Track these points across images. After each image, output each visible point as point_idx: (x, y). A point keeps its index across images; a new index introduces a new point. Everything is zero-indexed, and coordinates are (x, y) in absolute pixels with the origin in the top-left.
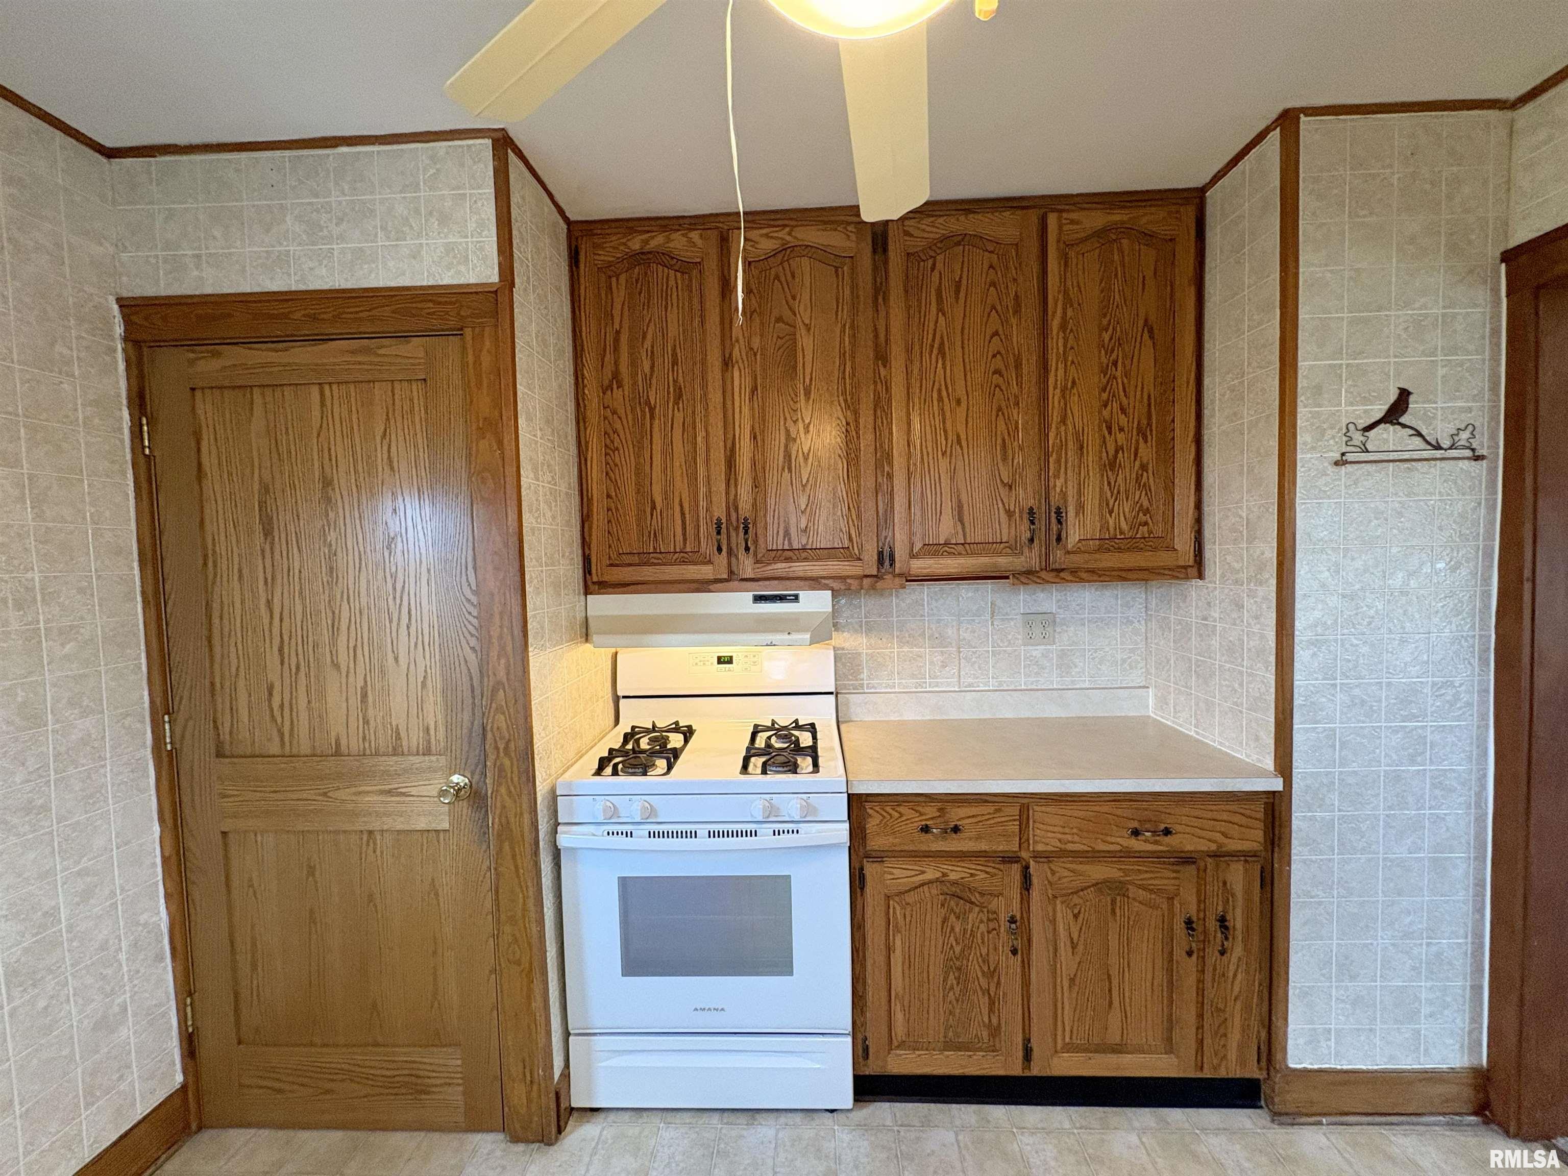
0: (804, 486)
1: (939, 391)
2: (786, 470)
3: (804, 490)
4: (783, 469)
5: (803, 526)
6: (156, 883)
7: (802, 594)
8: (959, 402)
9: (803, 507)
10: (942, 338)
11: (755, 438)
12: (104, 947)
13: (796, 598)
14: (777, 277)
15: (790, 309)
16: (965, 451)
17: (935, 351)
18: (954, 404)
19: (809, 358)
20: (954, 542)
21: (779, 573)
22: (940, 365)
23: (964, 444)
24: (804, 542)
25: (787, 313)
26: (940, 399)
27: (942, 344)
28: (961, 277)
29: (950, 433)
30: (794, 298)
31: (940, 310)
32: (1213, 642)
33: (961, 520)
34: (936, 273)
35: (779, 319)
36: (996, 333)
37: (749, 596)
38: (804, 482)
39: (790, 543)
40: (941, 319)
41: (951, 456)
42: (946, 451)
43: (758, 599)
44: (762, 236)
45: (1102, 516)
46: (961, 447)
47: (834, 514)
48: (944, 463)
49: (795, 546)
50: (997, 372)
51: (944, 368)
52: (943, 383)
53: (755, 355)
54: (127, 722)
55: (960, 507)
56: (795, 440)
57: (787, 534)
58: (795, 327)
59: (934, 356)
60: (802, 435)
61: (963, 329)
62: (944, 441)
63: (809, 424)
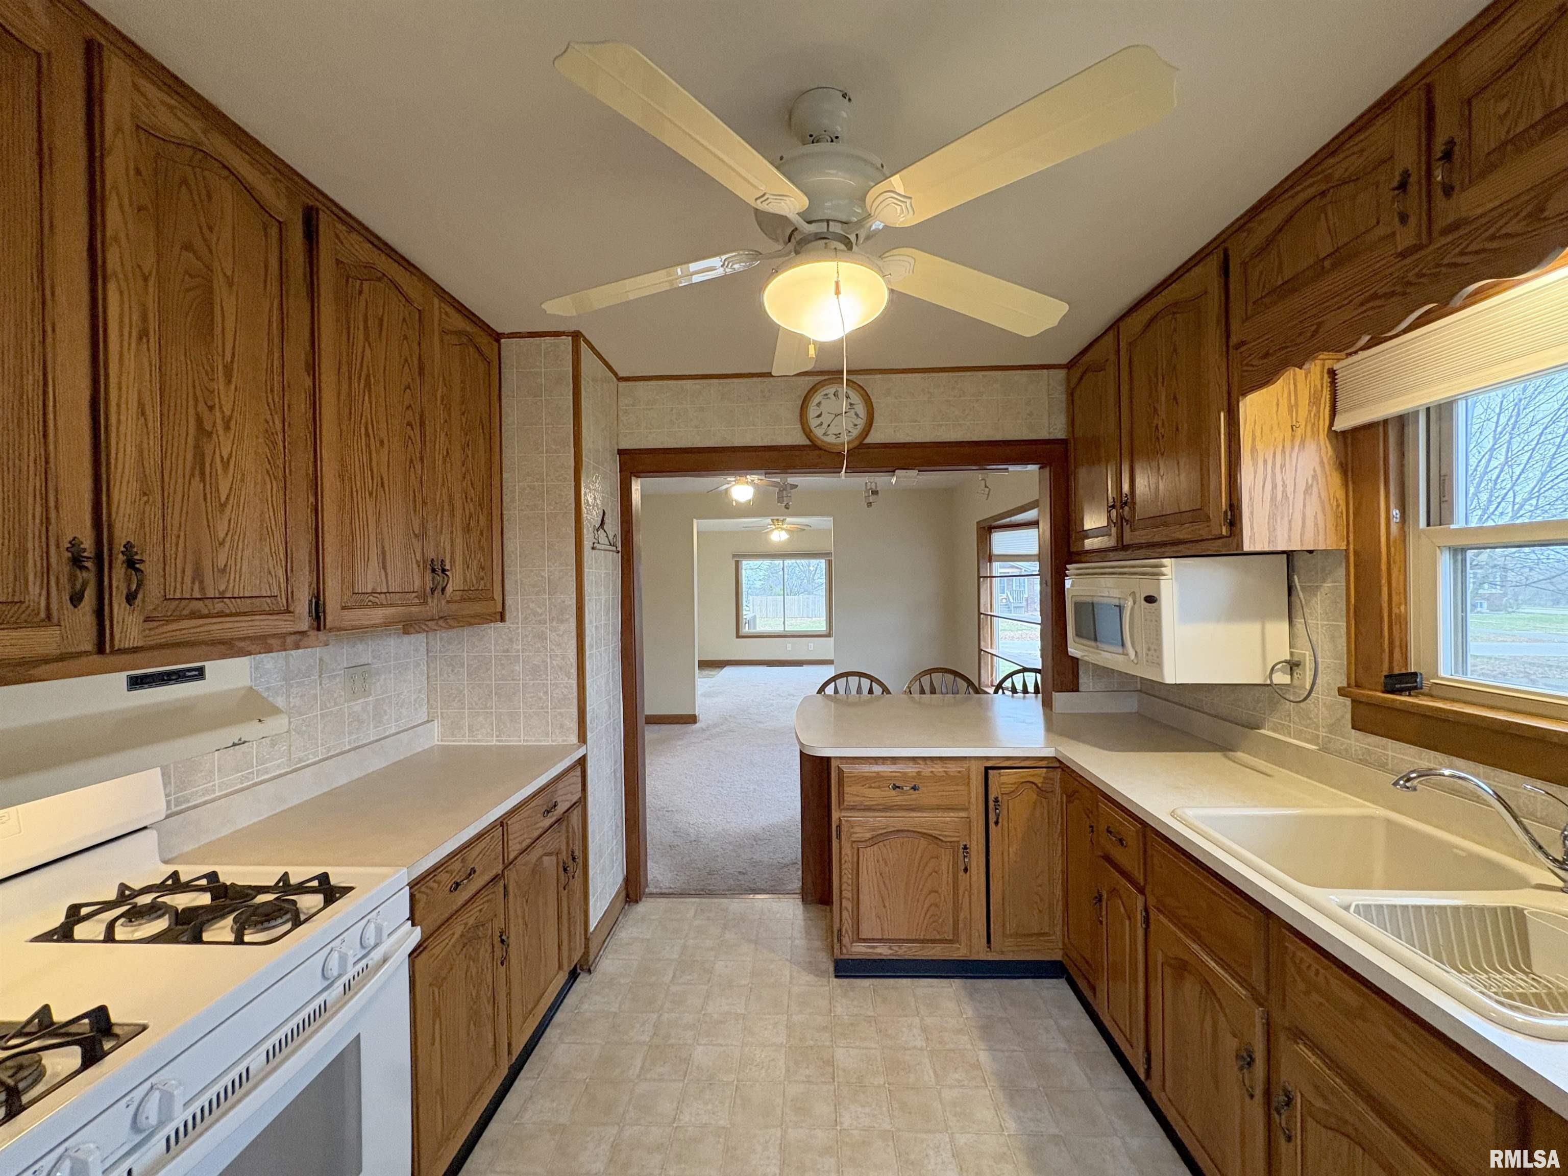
0: (223, 506)
2: (197, 478)
3: (222, 511)
4: (192, 475)
5: (221, 564)
7: (209, 666)
8: (382, 443)
9: (221, 535)
10: (368, 369)
11: (143, 414)
13: (200, 674)
14: (184, 181)
15: (205, 240)
16: (388, 496)
17: (362, 382)
18: (378, 443)
19: (230, 324)
20: (379, 591)
21: (179, 636)
22: (366, 398)
23: (386, 489)
24: (222, 588)
25: (198, 243)
26: (367, 435)
27: (368, 376)
28: (383, 313)
29: (375, 476)
30: (211, 229)
31: (367, 339)
32: (517, 668)
33: (384, 567)
34: (363, 298)
35: (188, 247)
36: (408, 387)
37: (121, 678)
38: (223, 499)
39: (202, 589)
40: (368, 351)
41: (376, 498)
42: (372, 494)
43: (136, 683)
44: (163, 103)
45: (464, 570)
46: (384, 490)
48: (371, 505)
49: (210, 594)
50: (409, 424)
51: (371, 403)
52: (369, 418)
53: (146, 279)
55: (384, 553)
56: (210, 434)
57: (198, 575)
58: (210, 270)
59: (361, 386)
60: (221, 432)
61: (385, 368)
62: (370, 481)
63: (230, 418)
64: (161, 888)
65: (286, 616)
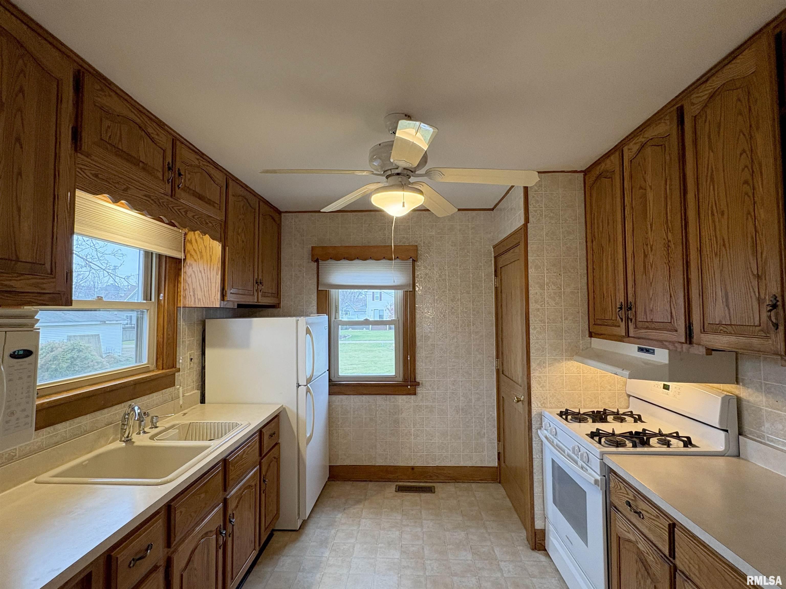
0: (651, 283)
1: (712, 208)
2: (644, 275)
3: (651, 286)
6: (494, 405)
7: (656, 350)
8: (723, 214)
9: (651, 296)
10: (712, 167)
12: (481, 415)
13: (653, 352)
16: (728, 251)
17: (709, 180)
18: (720, 215)
19: (651, 205)
20: (725, 323)
21: (643, 335)
22: (712, 187)
23: (727, 245)
24: (652, 317)
25: (643, 183)
26: (713, 215)
28: (721, 118)
30: (645, 173)
31: (710, 148)
33: (728, 306)
34: (707, 122)
35: (640, 188)
36: (743, 151)
37: (636, 347)
38: (651, 280)
39: (647, 318)
40: (711, 155)
41: (720, 255)
42: (717, 253)
43: (641, 350)
46: (726, 248)
47: (664, 300)
48: (716, 261)
49: (649, 320)
50: (746, 182)
52: (714, 203)
54: (490, 358)
56: (647, 256)
57: (645, 312)
58: (645, 189)
59: (708, 182)
60: (650, 253)
61: (723, 156)
62: (715, 246)
63: (652, 245)
64: (670, 435)
65: (674, 333)
